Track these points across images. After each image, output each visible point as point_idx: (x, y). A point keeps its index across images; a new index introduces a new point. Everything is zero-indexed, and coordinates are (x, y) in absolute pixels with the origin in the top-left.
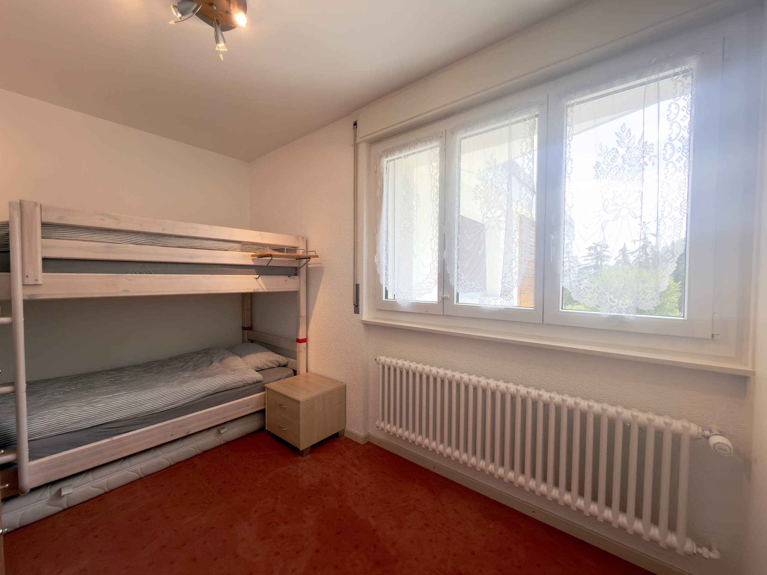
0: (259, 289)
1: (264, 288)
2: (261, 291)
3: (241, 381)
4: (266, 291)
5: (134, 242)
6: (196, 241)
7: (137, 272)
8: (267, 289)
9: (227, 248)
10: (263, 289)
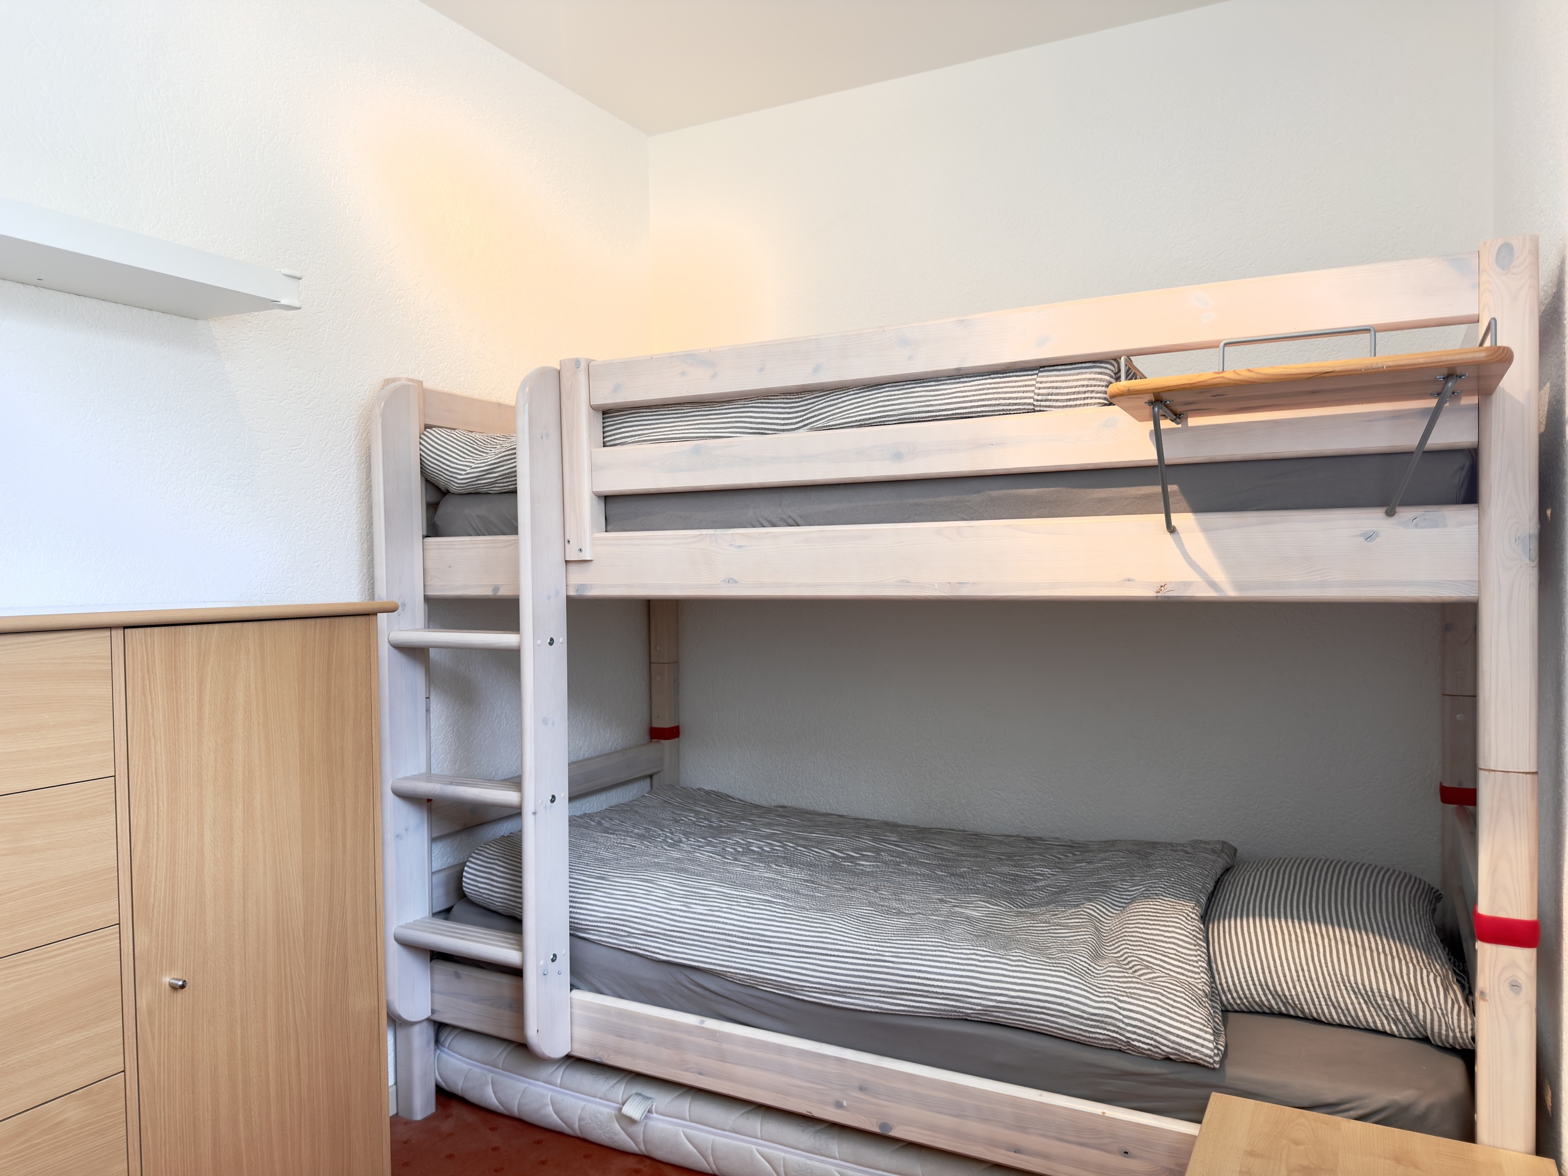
0: (1187, 584)
1: (1219, 576)
2: (1202, 592)
3: (1100, 1021)
4: (1231, 592)
5: (757, 429)
6: (919, 390)
7: (764, 523)
8: (1237, 585)
9: (1031, 401)
10: (1213, 585)
